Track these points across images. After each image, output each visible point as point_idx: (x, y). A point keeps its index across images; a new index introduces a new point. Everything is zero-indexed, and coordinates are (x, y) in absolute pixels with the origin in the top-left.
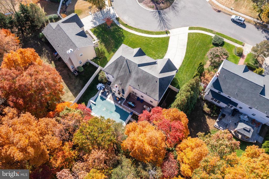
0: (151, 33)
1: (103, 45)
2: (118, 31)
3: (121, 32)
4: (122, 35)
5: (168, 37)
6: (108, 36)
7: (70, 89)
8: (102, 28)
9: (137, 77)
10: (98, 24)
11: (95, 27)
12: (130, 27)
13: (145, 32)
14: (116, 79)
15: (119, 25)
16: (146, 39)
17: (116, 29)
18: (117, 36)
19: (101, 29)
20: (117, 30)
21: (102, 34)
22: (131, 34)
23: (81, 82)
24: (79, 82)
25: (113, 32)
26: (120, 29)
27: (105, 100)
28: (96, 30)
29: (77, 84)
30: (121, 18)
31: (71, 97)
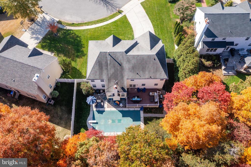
0: (104, 20)
1: (62, 56)
2: (69, 34)
3: (73, 33)
4: (76, 36)
5: (124, 15)
6: (61, 45)
7: (56, 124)
8: (49, 39)
9: (131, 65)
10: (41, 37)
11: (40, 42)
12: (79, 24)
13: (97, 22)
14: (108, 80)
15: (65, 28)
16: (104, 28)
17: (65, 33)
18: (71, 40)
19: (48, 41)
20: (67, 33)
21: (53, 45)
22: (84, 30)
23: (64, 108)
24: (62, 109)
25: (64, 37)
26: (69, 32)
27: (104, 111)
28: (43, 44)
29: (60, 113)
30: (62, 20)
31: (63, 131)
